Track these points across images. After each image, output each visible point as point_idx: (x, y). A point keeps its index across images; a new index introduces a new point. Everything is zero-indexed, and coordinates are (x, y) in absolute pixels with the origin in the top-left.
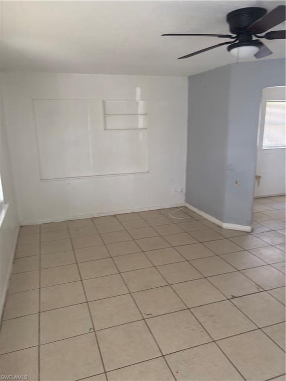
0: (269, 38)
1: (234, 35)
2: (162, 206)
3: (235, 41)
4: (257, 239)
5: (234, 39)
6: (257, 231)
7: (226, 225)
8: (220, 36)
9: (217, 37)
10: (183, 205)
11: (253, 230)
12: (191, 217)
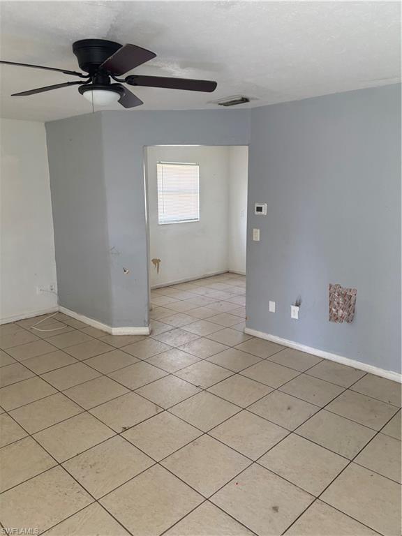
0: (130, 83)
1: (86, 74)
2: (23, 314)
3: (89, 81)
4: (157, 343)
5: (88, 79)
6: (157, 332)
7: (116, 331)
8: (66, 72)
9: (62, 73)
10: (57, 309)
11: (151, 332)
12: (68, 326)
